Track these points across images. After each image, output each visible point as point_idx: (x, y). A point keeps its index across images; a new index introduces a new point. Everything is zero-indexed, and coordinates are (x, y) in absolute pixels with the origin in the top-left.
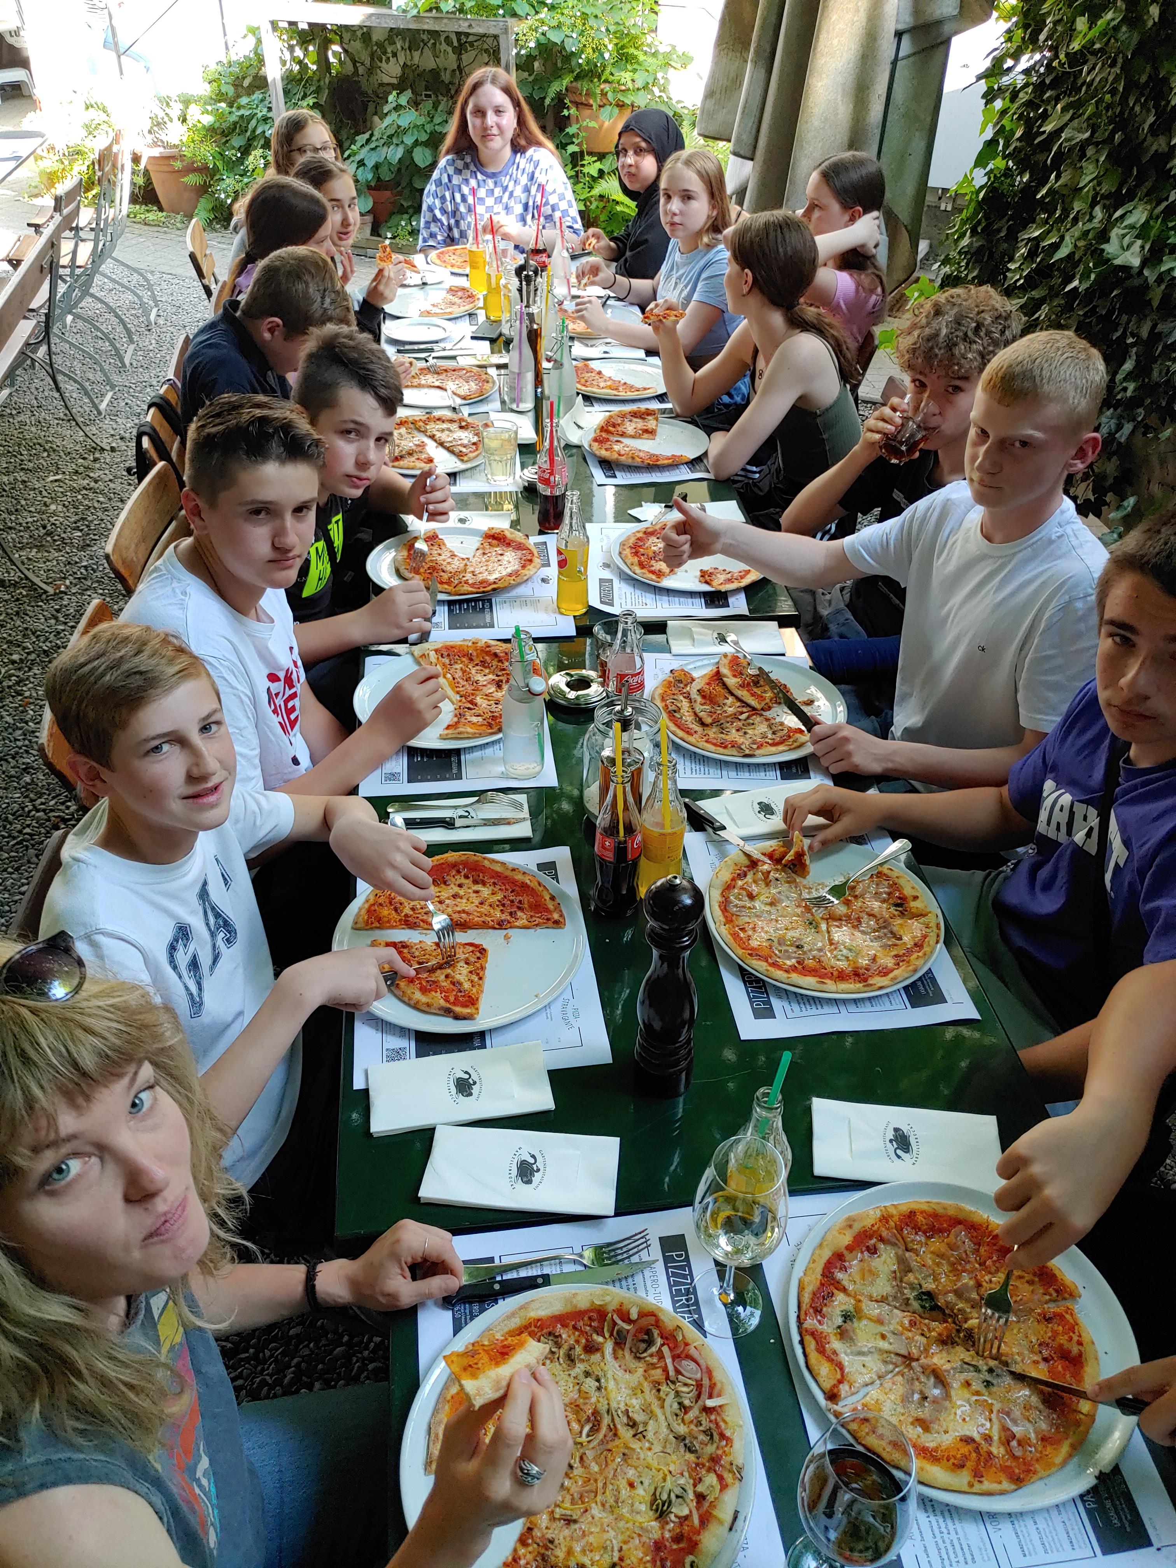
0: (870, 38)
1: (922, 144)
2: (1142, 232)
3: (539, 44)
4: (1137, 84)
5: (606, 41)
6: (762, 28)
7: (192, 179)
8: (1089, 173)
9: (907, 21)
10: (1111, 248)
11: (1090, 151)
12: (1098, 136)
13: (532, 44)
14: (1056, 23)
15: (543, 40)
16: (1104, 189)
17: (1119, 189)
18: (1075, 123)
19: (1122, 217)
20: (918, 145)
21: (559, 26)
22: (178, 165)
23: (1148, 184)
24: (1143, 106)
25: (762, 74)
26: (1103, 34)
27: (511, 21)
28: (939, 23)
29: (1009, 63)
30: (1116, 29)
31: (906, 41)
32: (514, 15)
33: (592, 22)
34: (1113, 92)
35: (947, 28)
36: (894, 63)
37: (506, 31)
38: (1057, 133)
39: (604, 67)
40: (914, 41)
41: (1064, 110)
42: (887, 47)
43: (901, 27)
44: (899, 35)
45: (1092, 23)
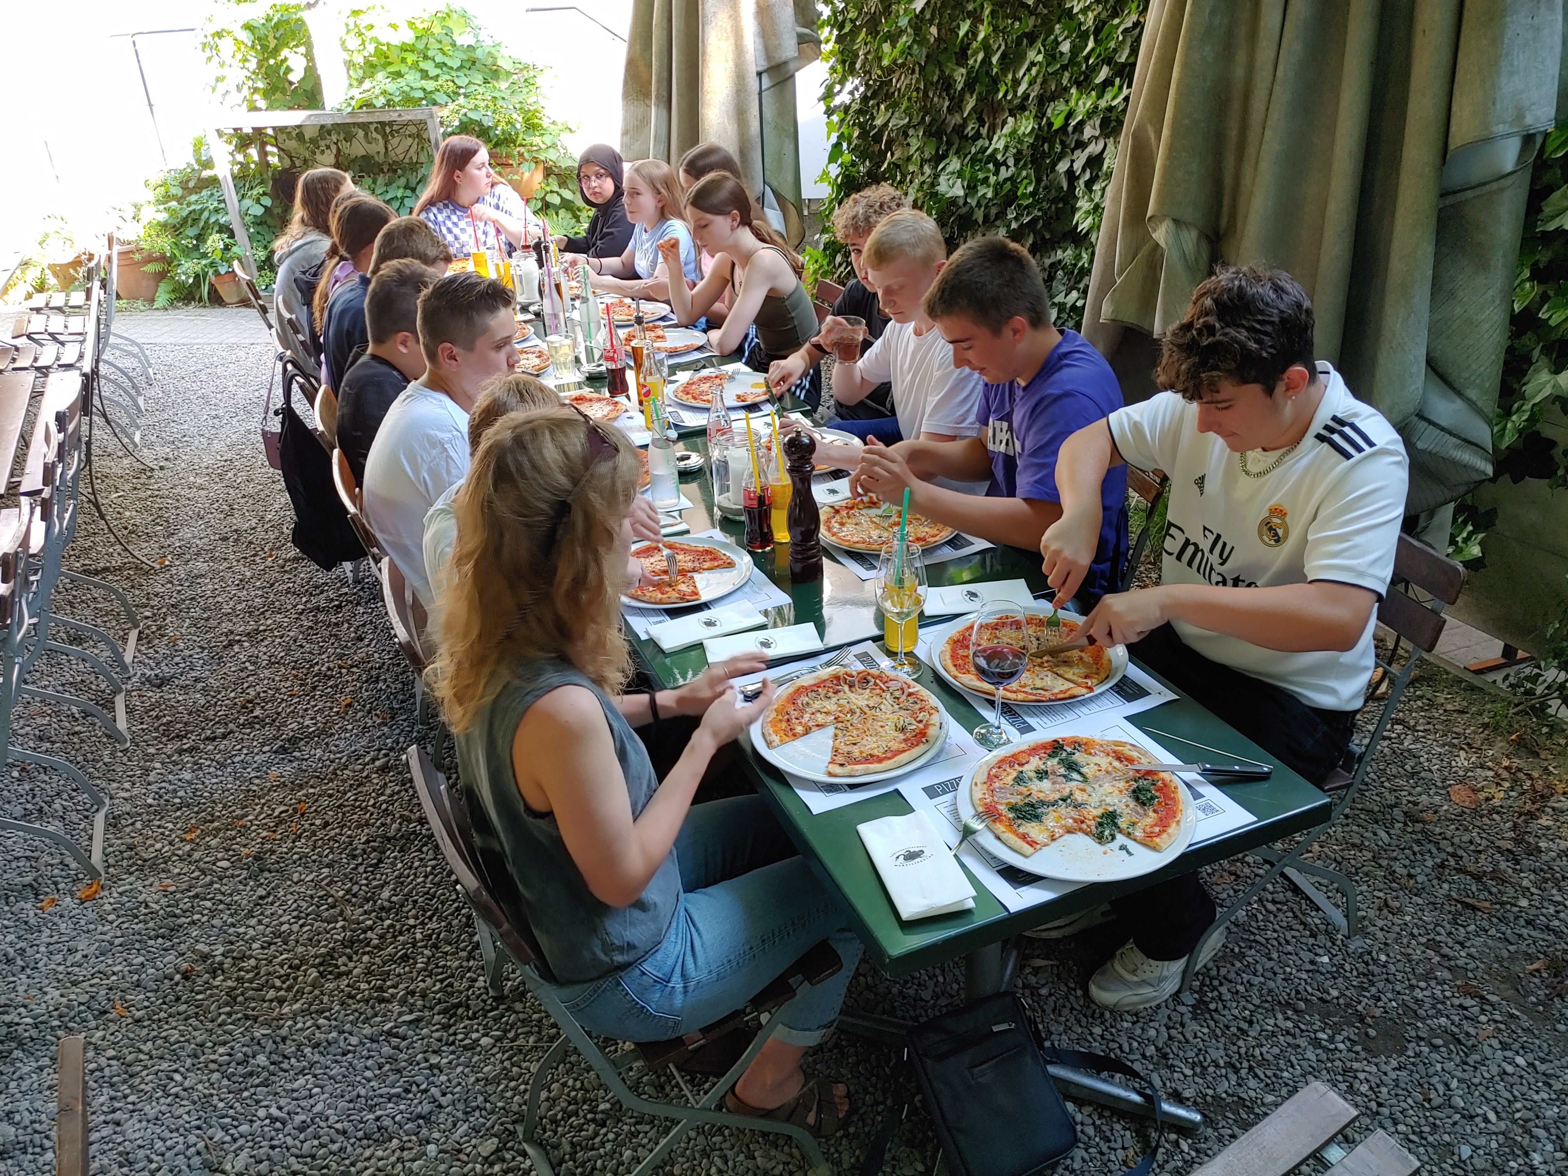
0: (740, 78)
1: (792, 146)
2: (960, 174)
3: (461, 122)
4: (932, 84)
5: (515, 116)
6: (658, 81)
7: (151, 268)
8: (915, 143)
9: (763, 65)
10: (943, 187)
11: (911, 132)
12: (915, 121)
13: (457, 123)
14: (866, 54)
15: (465, 119)
16: (927, 156)
17: (937, 151)
18: (896, 115)
19: (943, 169)
20: (789, 147)
21: (476, 108)
22: (137, 257)
23: (955, 147)
24: (940, 96)
25: (664, 113)
26: (902, 52)
27: (435, 109)
28: (785, 63)
29: (838, 88)
30: (909, 48)
31: (765, 77)
32: (435, 103)
33: (500, 103)
34: (917, 90)
35: (792, 66)
36: (760, 94)
37: (432, 116)
38: (886, 124)
39: (517, 134)
40: (770, 77)
41: (887, 109)
42: (753, 83)
43: (760, 69)
44: (759, 74)
45: (894, 47)
